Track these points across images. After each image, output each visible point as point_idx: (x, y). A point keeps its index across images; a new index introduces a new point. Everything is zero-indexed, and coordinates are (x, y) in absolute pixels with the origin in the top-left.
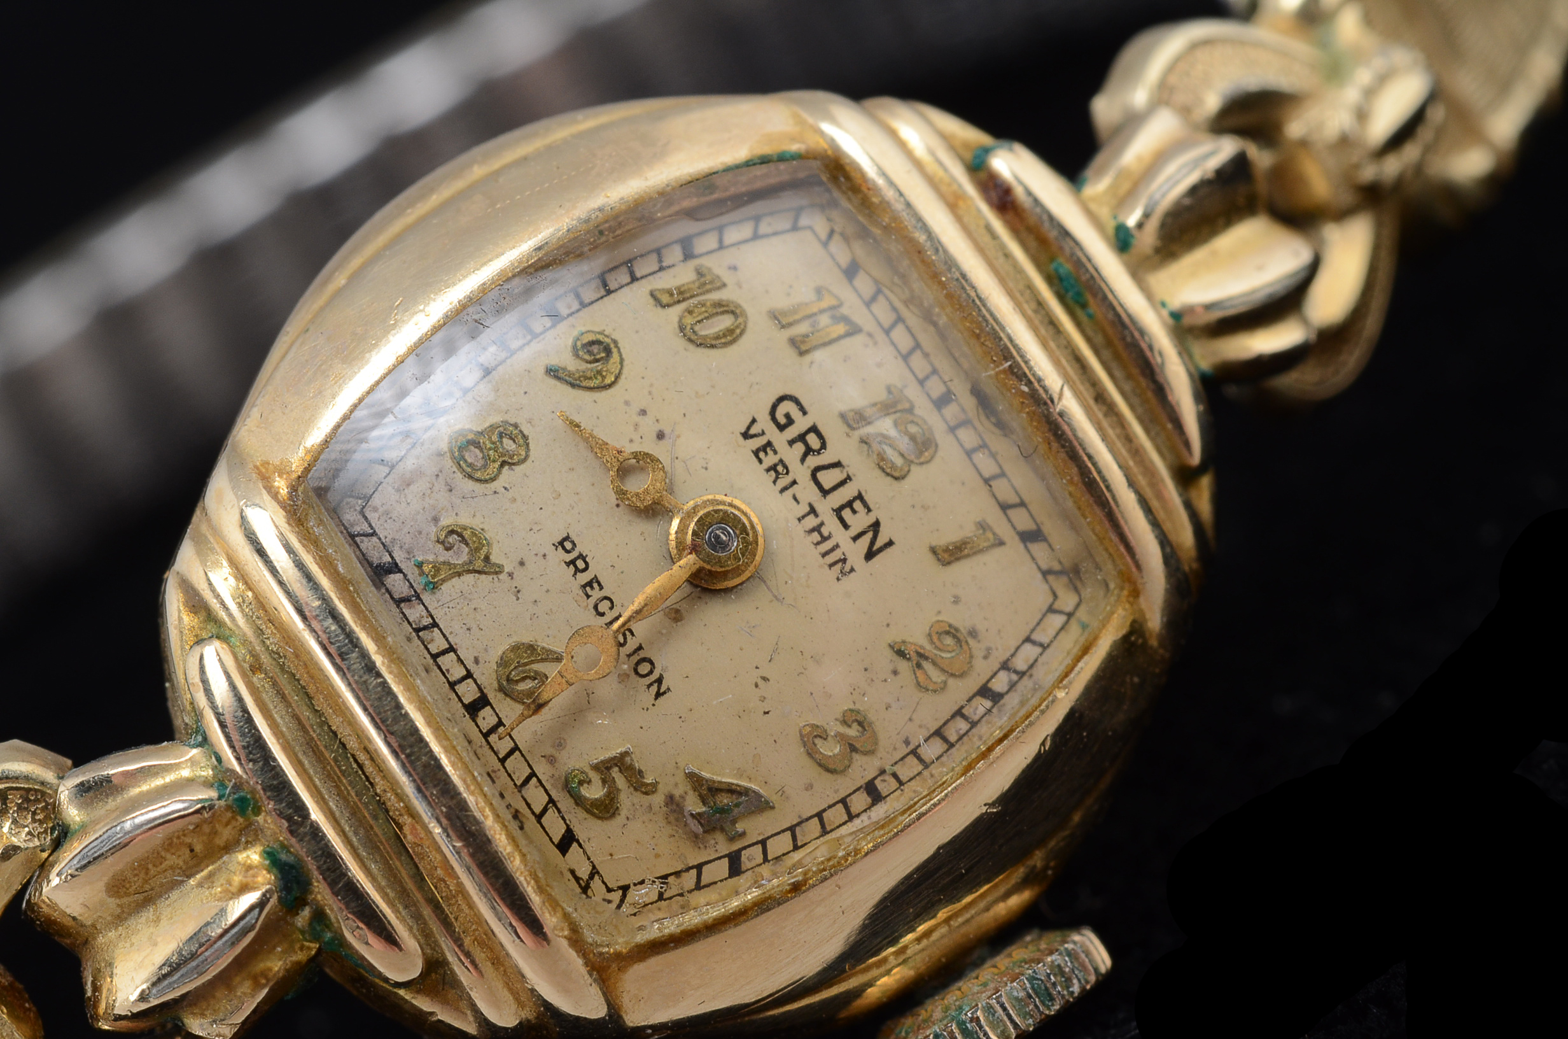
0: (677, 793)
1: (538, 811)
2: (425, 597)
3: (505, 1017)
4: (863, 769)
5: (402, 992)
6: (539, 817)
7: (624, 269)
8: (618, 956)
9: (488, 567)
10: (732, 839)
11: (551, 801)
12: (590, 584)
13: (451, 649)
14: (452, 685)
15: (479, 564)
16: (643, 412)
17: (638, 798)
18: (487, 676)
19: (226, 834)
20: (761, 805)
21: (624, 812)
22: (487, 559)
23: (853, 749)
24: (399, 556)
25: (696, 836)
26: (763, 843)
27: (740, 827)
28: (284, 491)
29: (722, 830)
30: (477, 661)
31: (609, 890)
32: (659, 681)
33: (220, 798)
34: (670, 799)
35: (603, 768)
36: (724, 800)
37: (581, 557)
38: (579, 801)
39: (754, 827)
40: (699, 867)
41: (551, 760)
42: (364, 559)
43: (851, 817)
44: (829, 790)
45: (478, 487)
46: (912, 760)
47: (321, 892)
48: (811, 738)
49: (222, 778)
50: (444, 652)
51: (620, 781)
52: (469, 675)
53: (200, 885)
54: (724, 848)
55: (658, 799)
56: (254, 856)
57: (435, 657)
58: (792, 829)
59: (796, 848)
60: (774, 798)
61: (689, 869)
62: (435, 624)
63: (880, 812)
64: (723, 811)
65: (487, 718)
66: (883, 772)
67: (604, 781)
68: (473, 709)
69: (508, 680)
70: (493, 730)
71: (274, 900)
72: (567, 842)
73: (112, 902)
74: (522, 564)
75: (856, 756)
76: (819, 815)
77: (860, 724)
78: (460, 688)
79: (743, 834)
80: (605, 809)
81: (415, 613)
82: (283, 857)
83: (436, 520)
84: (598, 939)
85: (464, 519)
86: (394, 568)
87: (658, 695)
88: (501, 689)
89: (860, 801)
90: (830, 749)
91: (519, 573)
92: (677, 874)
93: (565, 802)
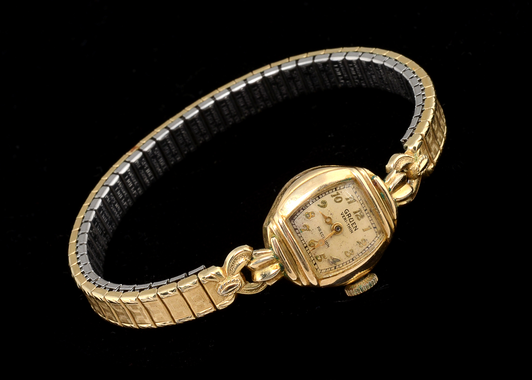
0: (329, 259)
1: (312, 260)
2: (301, 233)
3: (305, 284)
4: (352, 257)
5: (294, 281)
6: (312, 261)
7: (328, 192)
8: (321, 279)
9: (309, 230)
10: (335, 265)
11: (314, 259)
12: (321, 233)
13: (303, 240)
14: (303, 244)
15: (308, 230)
16: (329, 211)
17: (324, 259)
18: (307, 243)
19: (274, 262)
20: (339, 261)
21: (322, 261)
22: (309, 229)
23: (351, 254)
24: (298, 228)
25: (331, 264)
26: (339, 265)
27: (336, 263)
28: (285, 220)
29: (334, 263)
30: (306, 241)
31: (320, 270)
32: (329, 245)
33: (274, 257)
34: (328, 259)
35: (321, 256)
36: (335, 260)
37: (320, 229)
38: (317, 259)
39: (338, 263)
40: (331, 268)
41: (314, 254)
42: (293, 227)
43: (350, 262)
44: (348, 259)
45: (308, 220)
46: (358, 256)
47: (285, 269)
48: (345, 253)
49: (275, 255)
50: (302, 240)
51: (323, 257)
52: (305, 243)
53: (270, 267)
54: (334, 266)
55: (327, 259)
56: (277, 264)
57: (301, 241)
58: (343, 264)
59: (343, 266)
60: (341, 260)
61: (329, 268)
62: (302, 237)
63: (353, 262)
64: (335, 261)
65: (307, 249)
66: (354, 257)
67: (321, 257)
68: (305, 247)
69: (310, 244)
70: (308, 250)
71: (280, 270)
72: (315, 264)
73: (259, 268)
74: (313, 230)
75: (351, 255)
76: (346, 262)
77: (352, 251)
78: (304, 245)
79: (337, 264)
80: (320, 261)
81: (299, 235)
82: (281, 265)
83: (303, 223)
84: (318, 277)
85: (306, 224)
86: (297, 229)
87: (328, 247)
88: (309, 245)
89: (351, 261)
90: (348, 254)
91: (313, 231)
92: (328, 269)
93: (315, 259)
